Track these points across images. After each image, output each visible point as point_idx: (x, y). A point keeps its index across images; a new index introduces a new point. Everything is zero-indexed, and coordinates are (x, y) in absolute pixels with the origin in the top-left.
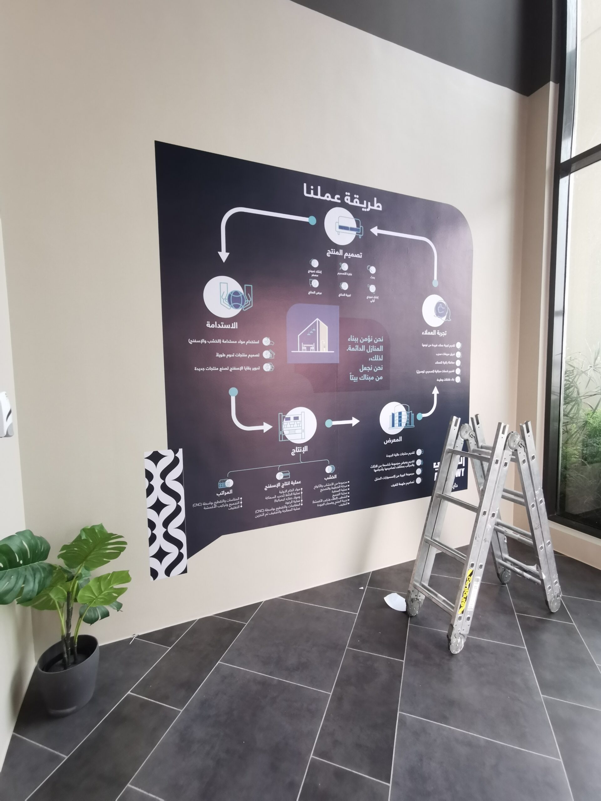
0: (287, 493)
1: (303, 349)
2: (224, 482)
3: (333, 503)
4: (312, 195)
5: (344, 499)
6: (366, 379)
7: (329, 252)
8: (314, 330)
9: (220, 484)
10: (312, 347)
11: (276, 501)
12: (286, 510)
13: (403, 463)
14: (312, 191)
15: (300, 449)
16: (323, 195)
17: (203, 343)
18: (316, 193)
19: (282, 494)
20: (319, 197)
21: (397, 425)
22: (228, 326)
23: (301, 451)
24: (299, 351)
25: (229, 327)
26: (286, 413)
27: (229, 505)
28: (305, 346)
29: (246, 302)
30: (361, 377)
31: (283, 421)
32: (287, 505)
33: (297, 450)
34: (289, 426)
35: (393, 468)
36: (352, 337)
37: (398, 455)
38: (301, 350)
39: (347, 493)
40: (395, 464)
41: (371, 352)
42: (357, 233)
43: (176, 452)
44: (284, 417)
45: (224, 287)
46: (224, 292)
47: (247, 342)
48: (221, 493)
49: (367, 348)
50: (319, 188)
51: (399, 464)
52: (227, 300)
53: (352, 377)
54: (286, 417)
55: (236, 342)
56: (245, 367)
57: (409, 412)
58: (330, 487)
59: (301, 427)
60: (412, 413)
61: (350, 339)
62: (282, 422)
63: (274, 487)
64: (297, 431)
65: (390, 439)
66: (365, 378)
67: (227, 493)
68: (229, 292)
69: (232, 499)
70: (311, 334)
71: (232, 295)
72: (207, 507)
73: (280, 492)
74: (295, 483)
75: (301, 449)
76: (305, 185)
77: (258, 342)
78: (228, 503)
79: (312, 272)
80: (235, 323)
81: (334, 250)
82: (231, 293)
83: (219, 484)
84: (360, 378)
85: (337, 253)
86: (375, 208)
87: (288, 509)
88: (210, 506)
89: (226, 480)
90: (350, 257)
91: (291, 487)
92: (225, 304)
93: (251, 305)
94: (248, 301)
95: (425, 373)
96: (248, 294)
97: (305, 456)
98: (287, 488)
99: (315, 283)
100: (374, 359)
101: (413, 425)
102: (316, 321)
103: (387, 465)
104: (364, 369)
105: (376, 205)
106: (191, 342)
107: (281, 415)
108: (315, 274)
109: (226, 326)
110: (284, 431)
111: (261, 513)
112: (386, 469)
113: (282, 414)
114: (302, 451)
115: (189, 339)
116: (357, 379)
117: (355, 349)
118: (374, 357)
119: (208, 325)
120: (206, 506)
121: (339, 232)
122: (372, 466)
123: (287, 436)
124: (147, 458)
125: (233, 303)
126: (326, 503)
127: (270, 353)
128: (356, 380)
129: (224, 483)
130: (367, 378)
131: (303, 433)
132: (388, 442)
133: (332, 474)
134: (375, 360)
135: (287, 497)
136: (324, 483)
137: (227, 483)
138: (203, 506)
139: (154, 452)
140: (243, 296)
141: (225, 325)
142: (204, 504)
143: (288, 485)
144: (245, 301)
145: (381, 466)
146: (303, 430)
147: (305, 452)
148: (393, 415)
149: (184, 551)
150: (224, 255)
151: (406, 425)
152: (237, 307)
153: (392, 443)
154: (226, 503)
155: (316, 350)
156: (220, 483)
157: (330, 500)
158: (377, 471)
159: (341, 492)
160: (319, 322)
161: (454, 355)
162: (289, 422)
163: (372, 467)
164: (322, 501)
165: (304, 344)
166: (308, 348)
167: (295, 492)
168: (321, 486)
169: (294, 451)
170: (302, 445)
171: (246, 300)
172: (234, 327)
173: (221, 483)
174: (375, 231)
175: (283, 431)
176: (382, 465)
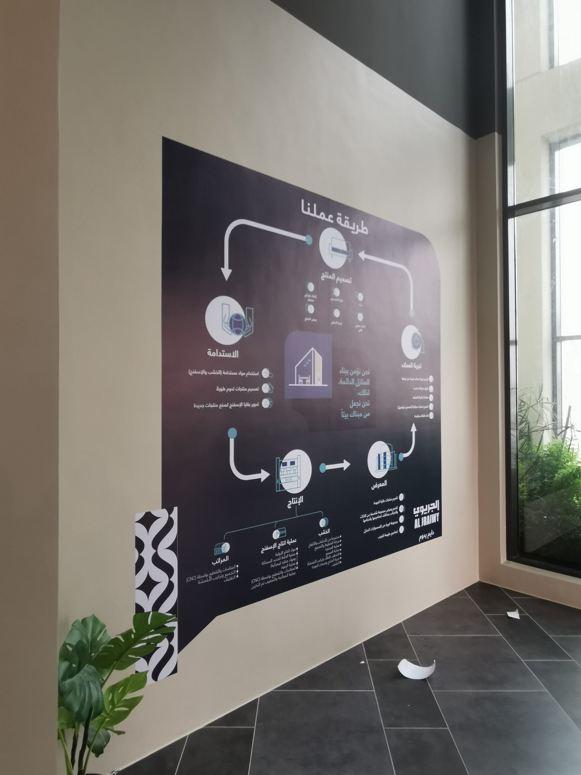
0: (283, 555)
1: (300, 383)
2: (221, 546)
3: (326, 563)
4: (308, 213)
5: (337, 557)
6: (356, 416)
7: (323, 275)
8: (310, 360)
9: (216, 549)
10: (307, 379)
11: (272, 566)
12: (282, 576)
13: (388, 510)
14: (309, 209)
15: (296, 500)
16: (318, 214)
17: (204, 374)
18: (312, 211)
19: (278, 557)
20: (314, 215)
21: (383, 468)
22: (229, 355)
23: (296, 503)
24: (296, 385)
26: (282, 458)
27: (224, 576)
28: (302, 379)
29: (247, 327)
30: (351, 414)
31: (280, 468)
32: (283, 570)
33: (293, 502)
34: (285, 473)
35: (379, 517)
36: (343, 370)
37: (383, 501)
38: (297, 383)
39: (340, 550)
40: (381, 512)
41: (360, 385)
42: (347, 257)
43: (170, 511)
44: (281, 462)
45: (226, 308)
46: (226, 315)
47: (247, 374)
48: (216, 561)
49: (356, 381)
50: (315, 205)
51: (385, 511)
52: (228, 325)
53: (343, 414)
54: (283, 462)
55: (236, 374)
56: (244, 403)
57: (392, 453)
58: (324, 544)
59: (297, 473)
60: (395, 453)
61: (341, 372)
63: (271, 549)
64: (293, 479)
65: (376, 483)
67: (223, 561)
68: (231, 314)
69: (228, 568)
70: (307, 365)
71: (234, 318)
72: (202, 580)
73: (276, 555)
74: (291, 542)
76: (303, 201)
77: (257, 374)
78: (224, 573)
79: (308, 296)
80: (235, 351)
81: (328, 273)
82: (233, 316)
85: (330, 277)
86: (362, 231)
87: (285, 574)
88: (205, 579)
89: (222, 544)
90: (341, 282)
91: (286, 547)
92: (227, 329)
93: (251, 331)
94: (249, 326)
95: (405, 409)
96: (250, 318)
97: (300, 508)
98: (283, 548)
99: (311, 309)
101: (396, 467)
102: (312, 351)
103: (374, 514)
104: (353, 405)
105: (363, 228)
107: (278, 459)
108: (311, 298)
109: (227, 355)
110: (281, 479)
111: (257, 583)
112: (374, 519)
114: (298, 502)
115: (189, 370)
116: (347, 416)
117: (346, 382)
118: (363, 392)
119: (209, 353)
120: (200, 580)
121: (332, 255)
122: (361, 516)
123: (284, 485)
124: (137, 522)
125: (234, 328)
126: (320, 563)
127: (268, 387)
128: (347, 418)
129: (220, 548)
131: (299, 481)
132: (376, 487)
133: (325, 528)
135: (282, 560)
136: (318, 539)
137: (223, 547)
138: (198, 580)
139: (146, 513)
140: (244, 320)
142: (199, 577)
143: (284, 545)
145: (369, 515)
146: (299, 477)
147: (300, 503)
148: (379, 455)
149: (175, 642)
150: (227, 272)
151: (390, 467)
152: (238, 332)
154: (221, 574)
155: (311, 383)
157: (323, 560)
158: (365, 522)
159: (334, 549)
160: (314, 352)
161: (428, 389)
162: (286, 468)
164: (316, 561)
165: (300, 376)
166: (304, 382)
167: (290, 553)
168: (316, 543)
169: (290, 503)
170: (297, 495)
171: (247, 325)
172: (234, 355)
174: (362, 255)
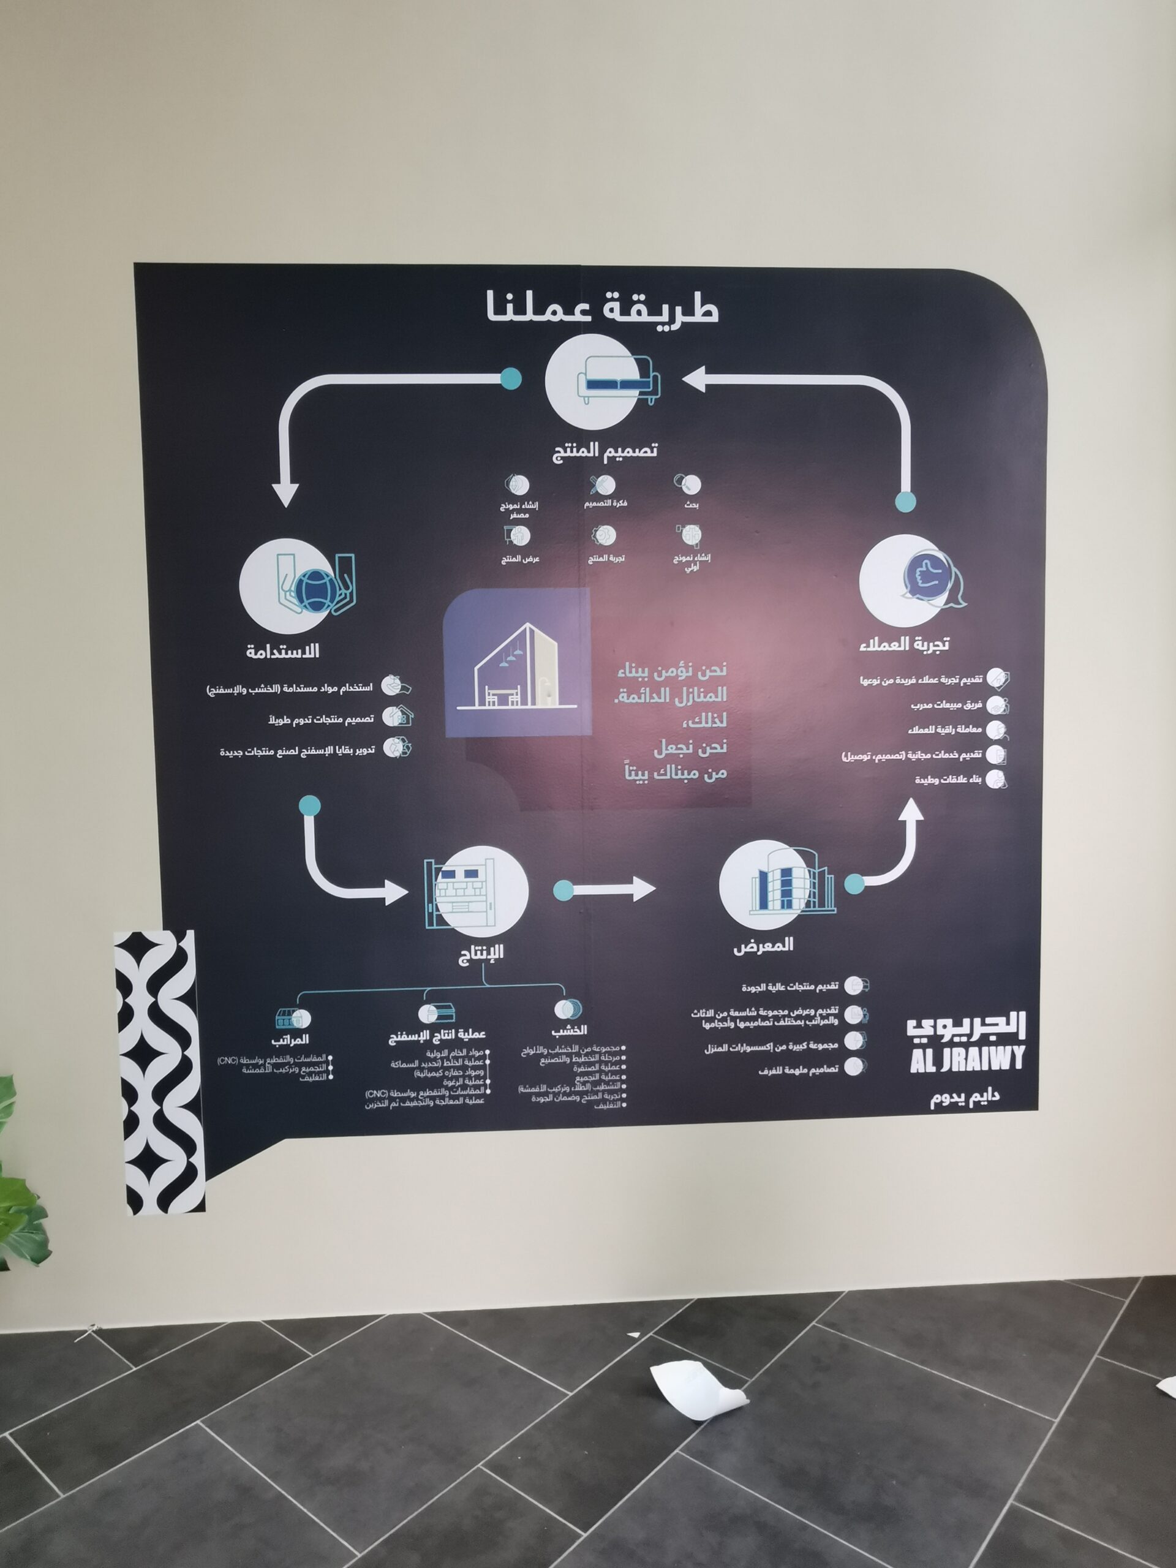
0: (448, 1059)
1: (489, 702)
2: (290, 1014)
3: (578, 1098)
4: (510, 316)
5: (611, 1092)
6: (674, 777)
7: (559, 452)
8: (518, 652)
9: (279, 1017)
10: (513, 695)
11: (417, 1074)
12: (447, 1099)
13: (799, 1012)
14: (510, 307)
15: (482, 951)
16: (539, 309)
17: (240, 694)
18: (520, 309)
19: (435, 1059)
20: (530, 316)
21: (778, 904)
22: (297, 654)
23: (484, 957)
24: (477, 707)
25: (299, 656)
26: (443, 859)
27: (300, 1070)
28: (494, 695)
29: (341, 595)
30: (658, 771)
31: (436, 880)
32: (447, 1088)
33: (475, 953)
34: (451, 892)
35: (764, 1024)
36: (631, 667)
37: (780, 987)
38: (482, 703)
39: (620, 1077)
40: (770, 1014)
41: (690, 703)
42: (641, 393)
43: (180, 937)
44: (438, 870)
45: (286, 563)
46: (287, 575)
47: (343, 689)
48: (281, 1040)
49: (676, 694)
50: (529, 294)
51: (786, 1012)
52: (293, 594)
53: (630, 772)
54: (443, 869)
55: (315, 689)
56: (337, 747)
57: (817, 871)
58: (569, 1055)
59: (486, 895)
60: (829, 874)
61: (625, 673)
62: (434, 883)
63: (414, 1041)
64: (473, 907)
65: (752, 941)
66: (671, 773)
67: (296, 1042)
68: (299, 575)
69: (307, 1056)
70: (510, 662)
71: (305, 580)
72: (251, 1067)
73: (428, 1054)
74: (468, 1035)
75: (485, 952)
76: (490, 294)
77: (370, 688)
78: (300, 1065)
79: (511, 507)
80: (312, 645)
81: (575, 445)
82: (304, 576)
83: (277, 1017)
84: (655, 774)
85: (583, 453)
86: (698, 317)
87: (451, 1097)
88: (256, 1066)
89: (294, 1011)
90: (621, 459)
91: (457, 1043)
92: (291, 602)
93: (351, 601)
94: (343, 591)
95: (872, 761)
96: (346, 575)
97: (496, 970)
98: (444, 1044)
99: (521, 536)
100: (700, 722)
101: (831, 908)
102: (525, 629)
103: (743, 1014)
104: (667, 749)
105: (699, 310)
106: (211, 693)
107: (429, 864)
108: (519, 511)
109: (292, 654)
110: (438, 904)
111: (381, 1100)
112: (742, 1025)
113: (433, 861)
114: (489, 957)
115: (208, 687)
116: (646, 777)
117: (640, 698)
118: (700, 719)
119: (251, 653)
120: (247, 1066)
121: (587, 400)
122: (696, 1011)
123: (446, 917)
124: (120, 946)
125: (307, 599)
126: (555, 1095)
127: (400, 713)
128: (644, 780)
129: (288, 1017)
130: (676, 774)
131: (491, 913)
132: (748, 949)
133: (574, 1023)
134: (703, 725)
135: (448, 1068)
136: (551, 1043)
137: (295, 1017)
138: (241, 1065)
139: (133, 933)
140: (331, 581)
141: (290, 652)
142: (244, 1061)
143: (450, 1037)
144: (338, 593)
145: (725, 1014)
146: (491, 904)
147: (495, 960)
148: (763, 877)
149: (199, 1159)
150: (286, 490)
151: (808, 904)
152: (317, 607)
153: (759, 953)
154: (293, 1064)
155: (524, 702)
156: (279, 1015)
157: (567, 1089)
158: (711, 1028)
159: (601, 1072)
160: (532, 632)
161: (980, 705)
162: (453, 883)
163: (696, 1014)
164: (544, 1088)
165: (490, 689)
166: (503, 700)
167: (470, 1058)
168: (542, 1050)
169: (465, 955)
170: (488, 943)
171: (340, 589)
172: (310, 654)
173: (282, 1015)
174: (699, 379)
175: (436, 905)
176: (728, 1012)
